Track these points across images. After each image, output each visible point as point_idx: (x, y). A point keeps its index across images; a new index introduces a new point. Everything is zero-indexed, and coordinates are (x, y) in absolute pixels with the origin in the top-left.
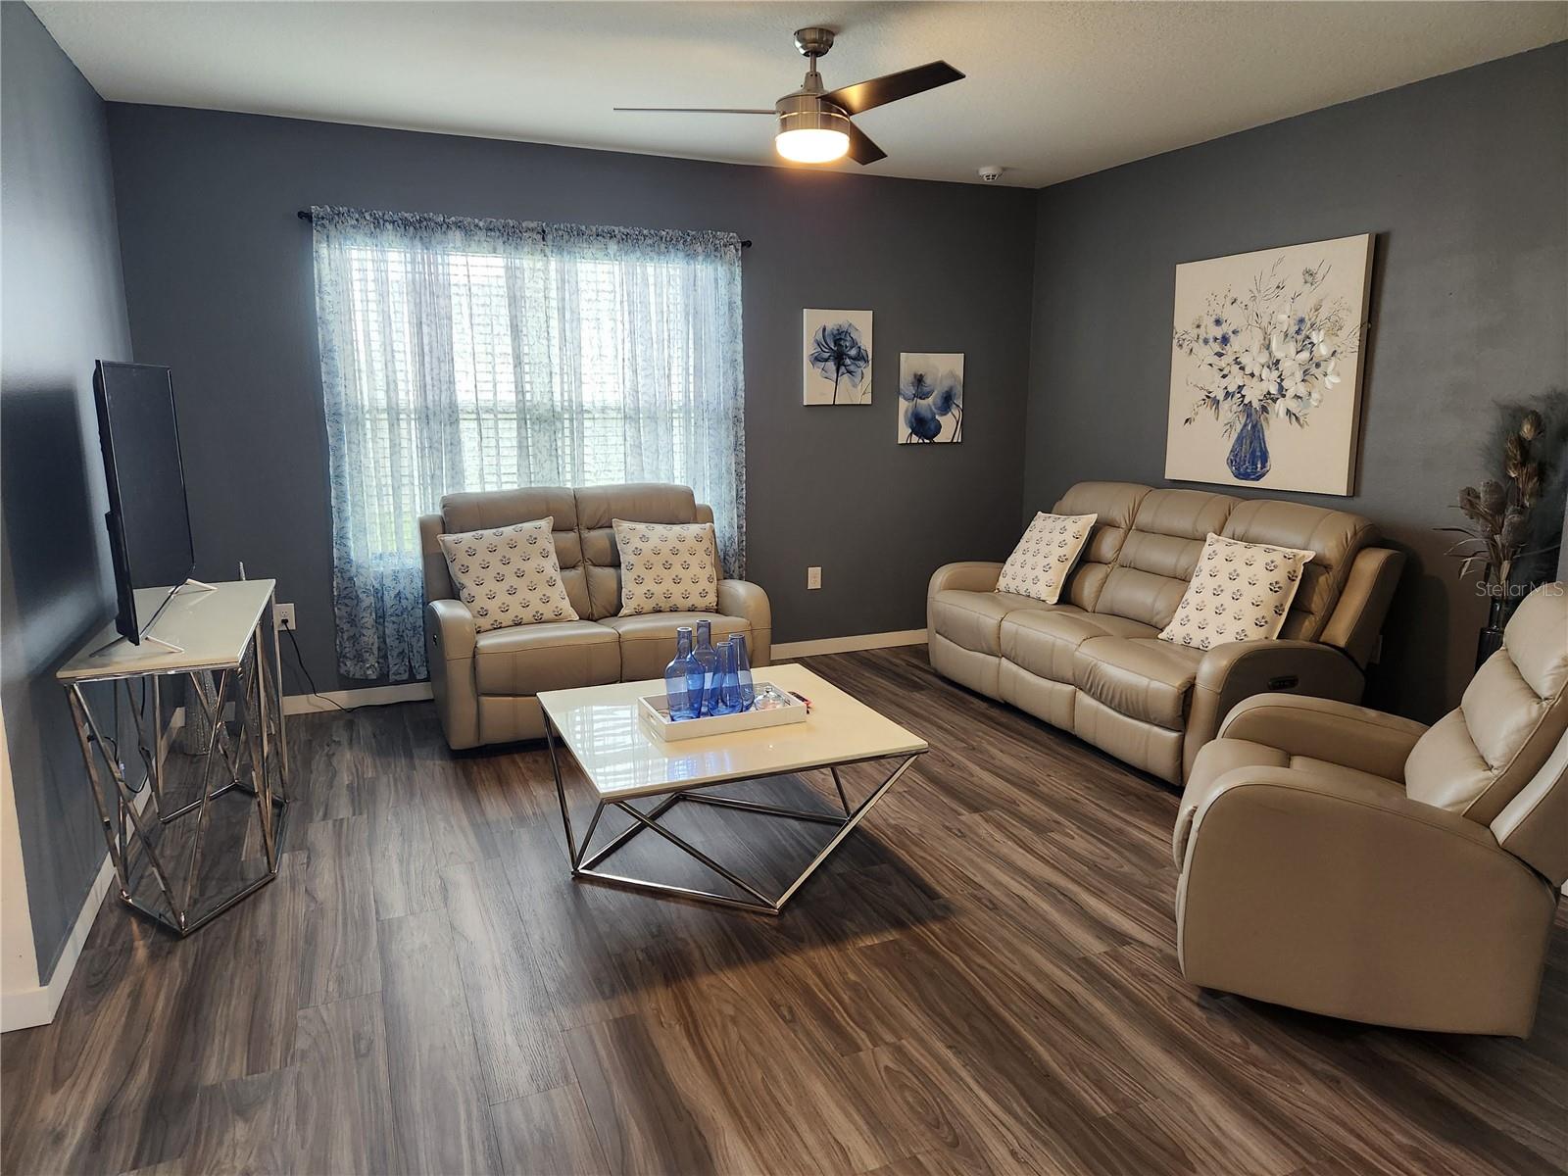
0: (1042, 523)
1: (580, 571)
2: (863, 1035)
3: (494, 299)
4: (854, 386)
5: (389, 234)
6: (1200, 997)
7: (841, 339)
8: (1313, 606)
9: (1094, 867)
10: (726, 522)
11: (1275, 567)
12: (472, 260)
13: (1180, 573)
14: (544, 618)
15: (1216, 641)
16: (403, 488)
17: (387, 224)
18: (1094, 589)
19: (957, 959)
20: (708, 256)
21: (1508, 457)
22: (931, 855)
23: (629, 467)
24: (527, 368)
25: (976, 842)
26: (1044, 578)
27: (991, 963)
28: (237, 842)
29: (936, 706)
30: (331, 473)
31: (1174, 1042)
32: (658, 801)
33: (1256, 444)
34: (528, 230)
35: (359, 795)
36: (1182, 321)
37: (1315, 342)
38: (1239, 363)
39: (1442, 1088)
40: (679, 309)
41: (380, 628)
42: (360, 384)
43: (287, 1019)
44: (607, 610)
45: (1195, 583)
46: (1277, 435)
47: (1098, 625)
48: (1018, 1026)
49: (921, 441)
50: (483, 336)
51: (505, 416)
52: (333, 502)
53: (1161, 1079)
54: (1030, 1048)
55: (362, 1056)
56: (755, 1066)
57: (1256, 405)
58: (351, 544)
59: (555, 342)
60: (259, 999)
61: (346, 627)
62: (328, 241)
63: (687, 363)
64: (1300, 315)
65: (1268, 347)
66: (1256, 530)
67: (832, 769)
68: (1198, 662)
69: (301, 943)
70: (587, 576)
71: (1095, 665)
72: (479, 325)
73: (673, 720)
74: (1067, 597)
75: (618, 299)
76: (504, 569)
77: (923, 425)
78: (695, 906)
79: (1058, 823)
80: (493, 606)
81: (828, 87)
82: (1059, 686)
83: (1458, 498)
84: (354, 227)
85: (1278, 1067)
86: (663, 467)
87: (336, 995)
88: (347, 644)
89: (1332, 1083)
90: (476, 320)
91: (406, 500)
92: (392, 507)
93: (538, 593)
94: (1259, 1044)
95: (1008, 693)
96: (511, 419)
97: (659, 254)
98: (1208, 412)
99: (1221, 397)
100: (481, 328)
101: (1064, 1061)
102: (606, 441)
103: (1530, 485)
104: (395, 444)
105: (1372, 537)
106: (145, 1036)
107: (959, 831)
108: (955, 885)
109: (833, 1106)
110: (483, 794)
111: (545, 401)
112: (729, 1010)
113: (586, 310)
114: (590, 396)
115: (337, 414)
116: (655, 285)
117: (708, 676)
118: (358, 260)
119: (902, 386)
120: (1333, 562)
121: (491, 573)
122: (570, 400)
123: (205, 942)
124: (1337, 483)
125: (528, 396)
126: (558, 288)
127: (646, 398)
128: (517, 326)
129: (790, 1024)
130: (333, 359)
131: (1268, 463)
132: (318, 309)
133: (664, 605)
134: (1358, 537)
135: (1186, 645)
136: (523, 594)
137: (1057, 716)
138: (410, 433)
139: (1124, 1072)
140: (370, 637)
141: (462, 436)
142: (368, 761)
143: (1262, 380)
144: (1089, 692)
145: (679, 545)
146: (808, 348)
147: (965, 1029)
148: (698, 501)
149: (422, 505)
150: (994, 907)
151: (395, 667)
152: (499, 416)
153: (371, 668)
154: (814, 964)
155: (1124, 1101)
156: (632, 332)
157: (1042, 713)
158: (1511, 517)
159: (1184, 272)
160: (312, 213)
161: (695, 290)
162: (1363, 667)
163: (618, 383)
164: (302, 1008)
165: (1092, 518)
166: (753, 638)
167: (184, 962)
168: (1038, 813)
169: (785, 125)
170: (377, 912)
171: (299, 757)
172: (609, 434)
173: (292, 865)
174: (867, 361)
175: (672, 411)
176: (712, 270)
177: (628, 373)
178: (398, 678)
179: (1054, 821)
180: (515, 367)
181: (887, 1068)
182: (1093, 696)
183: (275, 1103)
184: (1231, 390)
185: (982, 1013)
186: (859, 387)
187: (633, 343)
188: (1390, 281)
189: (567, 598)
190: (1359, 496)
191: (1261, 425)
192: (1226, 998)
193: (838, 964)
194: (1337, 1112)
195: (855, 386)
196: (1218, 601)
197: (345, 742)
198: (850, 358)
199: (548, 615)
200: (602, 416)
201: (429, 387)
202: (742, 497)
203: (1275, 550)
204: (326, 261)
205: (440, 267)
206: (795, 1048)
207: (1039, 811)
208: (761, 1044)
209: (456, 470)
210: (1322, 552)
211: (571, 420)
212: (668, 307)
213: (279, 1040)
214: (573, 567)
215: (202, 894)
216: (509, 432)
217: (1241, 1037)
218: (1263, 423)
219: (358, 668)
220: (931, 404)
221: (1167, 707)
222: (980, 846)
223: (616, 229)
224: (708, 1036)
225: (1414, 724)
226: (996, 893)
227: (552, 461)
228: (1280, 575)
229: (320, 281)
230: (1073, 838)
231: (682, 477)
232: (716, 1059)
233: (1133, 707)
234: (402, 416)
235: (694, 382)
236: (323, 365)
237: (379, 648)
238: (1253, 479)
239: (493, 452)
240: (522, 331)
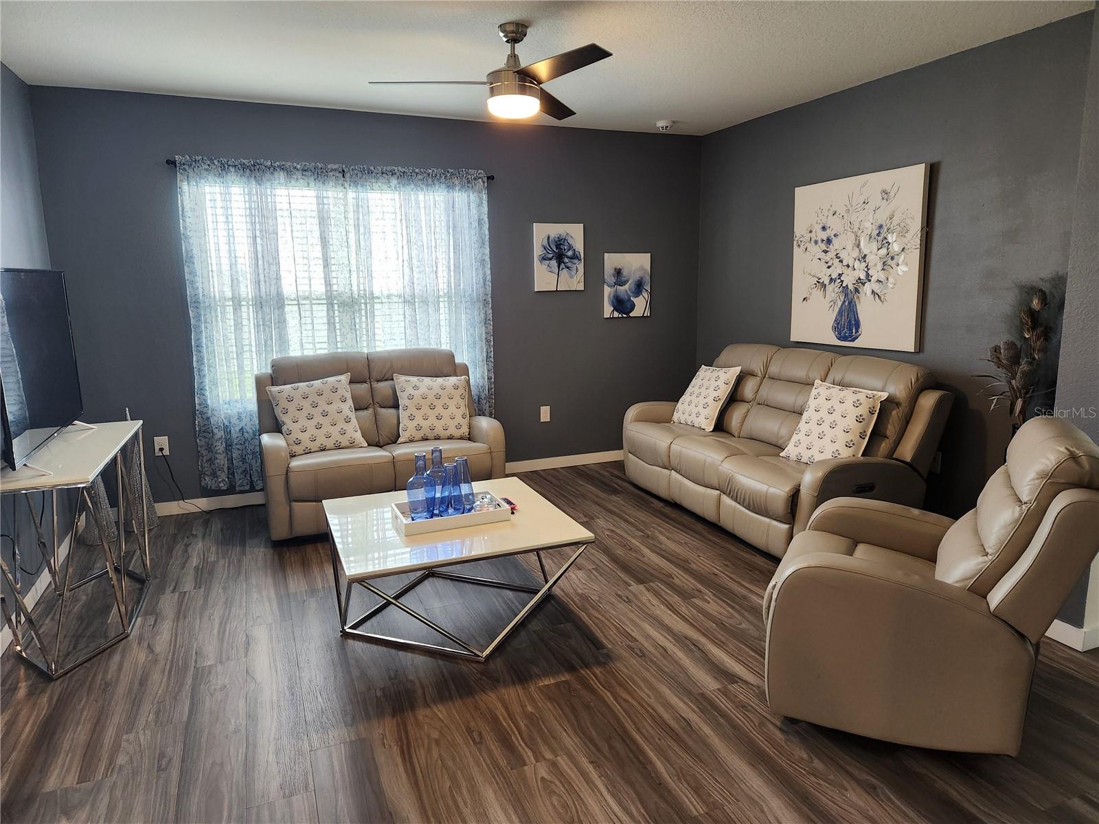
0: (704, 373)
1: (370, 411)
2: (530, 754)
3: (308, 219)
4: (570, 277)
5: (232, 176)
6: (783, 723)
7: (561, 244)
8: (888, 432)
9: (721, 625)
10: (479, 376)
11: (860, 404)
12: (293, 192)
13: (797, 409)
14: (342, 445)
15: (818, 457)
16: (245, 354)
17: (230, 168)
18: (740, 420)
19: (609, 694)
20: (463, 187)
21: (1022, 324)
22: (603, 616)
23: (408, 337)
24: (333, 268)
25: (638, 607)
26: (704, 413)
27: (633, 697)
28: (106, 610)
29: (626, 505)
30: (193, 344)
31: (757, 757)
32: (414, 577)
33: (851, 315)
34: (332, 170)
35: (201, 574)
36: (800, 229)
37: (890, 241)
38: (839, 258)
39: (954, 794)
40: (443, 224)
41: (230, 453)
42: (213, 281)
43: (115, 740)
44: (390, 438)
45: (805, 416)
46: (866, 308)
47: (738, 447)
48: (644, 745)
49: (620, 316)
50: (301, 246)
51: (318, 302)
52: (195, 365)
53: (743, 786)
54: (651, 762)
55: (163, 770)
56: (446, 777)
57: (851, 287)
58: (207, 393)
59: (353, 248)
60: (98, 726)
61: (204, 453)
62: (188, 180)
63: (449, 262)
64: (880, 222)
65: (858, 246)
66: (850, 377)
67: (538, 553)
68: (803, 472)
69: (137, 683)
70: (375, 415)
71: (732, 476)
72: (297, 238)
73: (413, 520)
74: (720, 426)
75: (399, 217)
76: (313, 411)
77: (622, 305)
78: (425, 655)
79: (700, 591)
80: (305, 437)
81: (523, 64)
82: (709, 491)
83: (989, 354)
84: (207, 170)
85: (832, 777)
86: (433, 336)
87: (153, 724)
88: (206, 465)
89: (870, 789)
90: (295, 234)
91: (247, 362)
92: (236, 367)
93: (338, 428)
94: (820, 759)
95: (677, 496)
96: (322, 304)
97: (427, 185)
98: (818, 293)
99: (827, 282)
100: (299, 241)
101: (674, 772)
102: (391, 318)
103: (1038, 343)
104: (238, 323)
105: (930, 381)
106: (11, 753)
107: (627, 598)
108: (617, 639)
109: (497, 807)
110: (289, 572)
111: (347, 291)
112: (435, 735)
113: (376, 226)
114: (379, 287)
115: (197, 302)
116: (425, 208)
117: (439, 488)
118: (210, 193)
119: (606, 277)
120: (902, 401)
121: (304, 413)
122: (365, 290)
123: (68, 684)
124: (907, 343)
125: (335, 288)
126: (354, 211)
127: (419, 287)
128: (325, 238)
129: (478, 746)
130: (193, 263)
131: (860, 330)
132: (181, 228)
133: (429, 435)
134: (919, 382)
135: (798, 461)
136: (327, 428)
137: (708, 512)
138: (249, 315)
139: (717, 781)
140: (222, 460)
141: (287, 316)
142: (213, 549)
143: (855, 269)
144: (729, 495)
145: (441, 392)
146: (538, 251)
147: (605, 749)
148: (458, 360)
149: (257, 365)
150: (642, 655)
151: (239, 479)
152: (314, 302)
153: (223, 483)
154: (504, 699)
155: (713, 803)
156: (409, 241)
157: (697, 509)
158: (1024, 366)
159: (799, 191)
160: (176, 161)
161: (454, 211)
162: (925, 477)
163: (399, 277)
164: (126, 733)
165: (737, 370)
166: (492, 459)
167: (51, 698)
168: (687, 584)
169: (493, 92)
170: (196, 662)
171: (165, 546)
172: (394, 313)
173: (143, 626)
174: (580, 260)
175: (439, 297)
176: (466, 197)
177: (407, 270)
178: (241, 488)
179: (697, 590)
180: (324, 267)
181: (543, 778)
182: (732, 498)
183: (93, 805)
184: (833, 277)
185: (619, 735)
186: (575, 278)
187: (410, 249)
188: (941, 198)
189: (359, 430)
190: (923, 352)
191: (855, 302)
192: (802, 723)
193: (521, 698)
194: (871, 813)
195: (572, 277)
196: (820, 429)
197: (200, 535)
198: (568, 257)
199: (345, 443)
200: (387, 300)
201: (262, 283)
202: (490, 357)
203: (859, 392)
204: (187, 194)
205: (269, 198)
206: (478, 763)
207: (688, 583)
208: (454, 760)
209: (283, 341)
210: (893, 392)
211: (366, 304)
212: (435, 223)
213: (105, 757)
214: (366, 409)
215: (75, 648)
216: (321, 312)
217: (808, 754)
218: (856, 301)
219: (213, 482)
220: (627, 289)
221: (780, 506)
222: (641, 609)
223: (396, 169)
224: (416, 755)
225: (946, 519)
226: (646, 644)
227: (352, 333)
228: (863, 410)
229: (183, 209)
230: (709, 603)
231: (447, 343)
232: (418, 771)
233: (758, 506)
234: (243, 303)
235: (454, 276)
236: (186, 268)
237: (228, 467)
238: (850, 341)
239: (310, 327)
240: (329, 242)
